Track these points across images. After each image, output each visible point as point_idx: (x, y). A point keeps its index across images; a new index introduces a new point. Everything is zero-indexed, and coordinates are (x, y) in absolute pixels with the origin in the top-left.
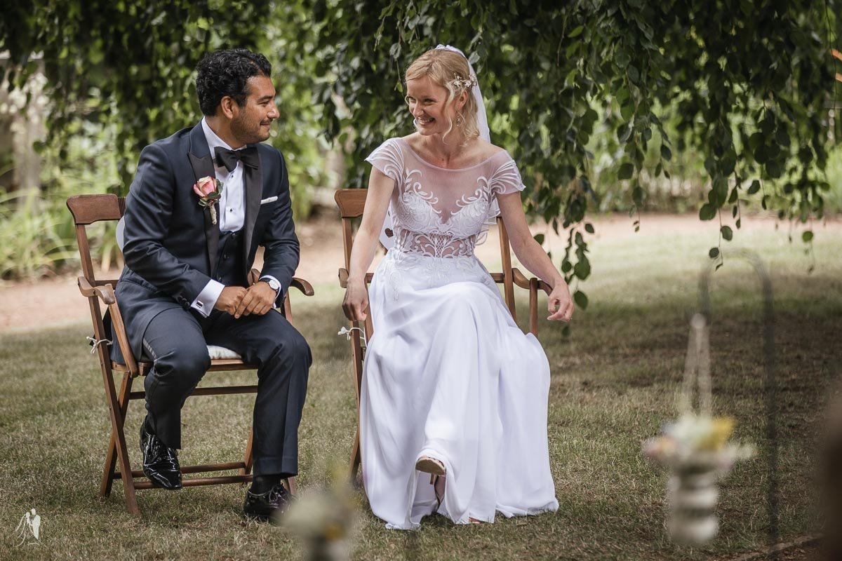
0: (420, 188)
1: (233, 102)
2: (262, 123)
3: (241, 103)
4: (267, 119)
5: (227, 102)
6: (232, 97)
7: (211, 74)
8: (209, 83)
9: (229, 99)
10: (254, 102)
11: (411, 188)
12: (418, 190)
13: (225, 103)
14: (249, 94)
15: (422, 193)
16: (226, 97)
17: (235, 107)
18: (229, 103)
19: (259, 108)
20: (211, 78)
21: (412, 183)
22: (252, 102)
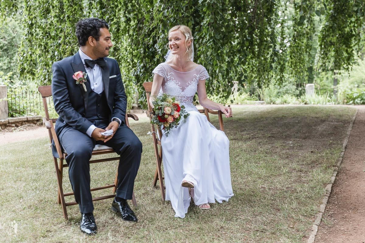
0: (173, 79)
1: (93, 39)
2: (107, 49)
3: (97, 39)
4: (108, 47)
5: (91, 39)
6: (93, 37)
7: (83, 27)
8: (83, 31)
9: (92, 38)
10: (103, 39)
11: (170, 79)
12: (172, 80)
13: (90, 39)
14: (101, 35)
15: (174, 81)
16: (91, 37)
17: (95, 41)
18: (92, 40)
19: (105, 42)
20: (83, 28)
21: (170, 77)
22: (102, 39)
